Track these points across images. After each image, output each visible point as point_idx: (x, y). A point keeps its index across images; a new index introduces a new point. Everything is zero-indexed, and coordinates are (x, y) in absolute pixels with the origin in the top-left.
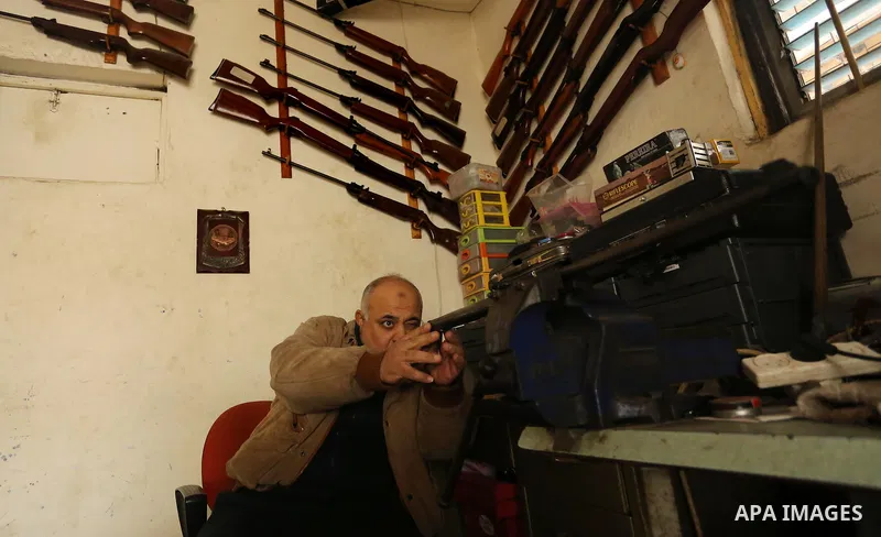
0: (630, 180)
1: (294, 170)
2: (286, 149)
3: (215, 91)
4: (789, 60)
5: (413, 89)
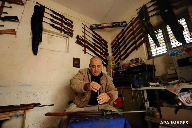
1: (86, 53)
2: (85, 49)
3: (76, 39)
5: (102, 43)
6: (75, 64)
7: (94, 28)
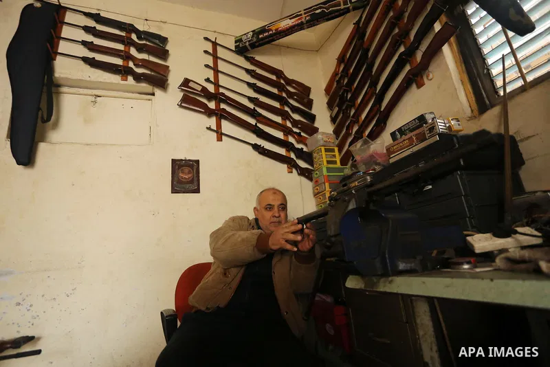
0: (404, 140)
1: (224, 137)
3: (180, 95)
4: (489, 74)
6: (180, 182)
7: (247, 44)
